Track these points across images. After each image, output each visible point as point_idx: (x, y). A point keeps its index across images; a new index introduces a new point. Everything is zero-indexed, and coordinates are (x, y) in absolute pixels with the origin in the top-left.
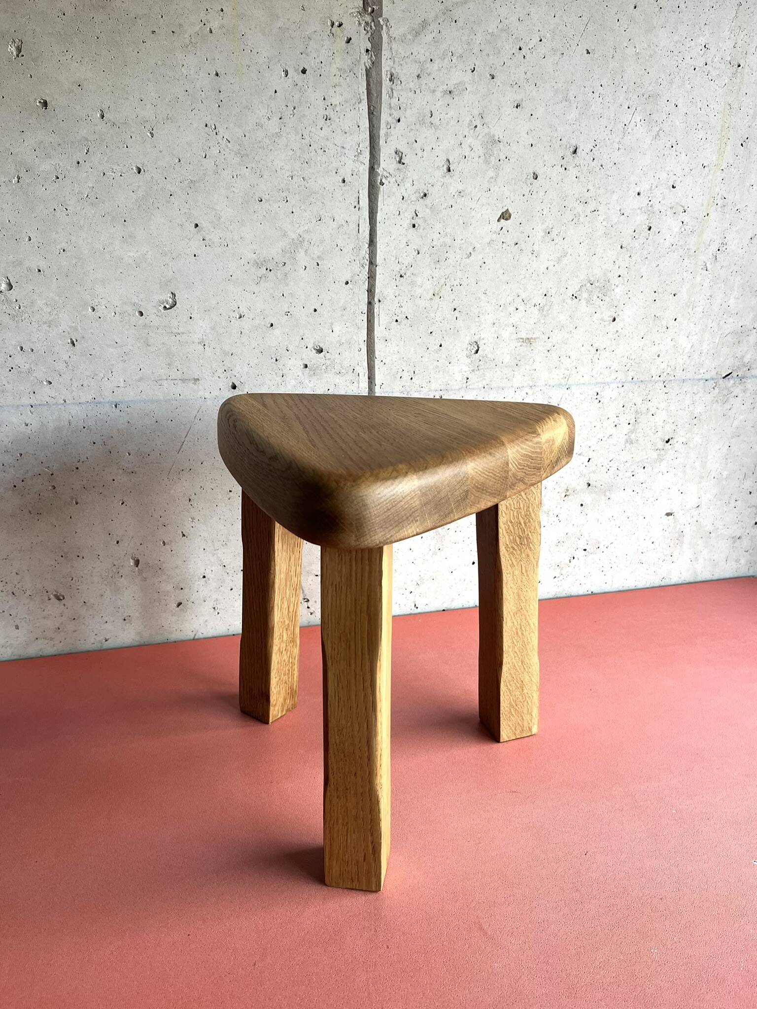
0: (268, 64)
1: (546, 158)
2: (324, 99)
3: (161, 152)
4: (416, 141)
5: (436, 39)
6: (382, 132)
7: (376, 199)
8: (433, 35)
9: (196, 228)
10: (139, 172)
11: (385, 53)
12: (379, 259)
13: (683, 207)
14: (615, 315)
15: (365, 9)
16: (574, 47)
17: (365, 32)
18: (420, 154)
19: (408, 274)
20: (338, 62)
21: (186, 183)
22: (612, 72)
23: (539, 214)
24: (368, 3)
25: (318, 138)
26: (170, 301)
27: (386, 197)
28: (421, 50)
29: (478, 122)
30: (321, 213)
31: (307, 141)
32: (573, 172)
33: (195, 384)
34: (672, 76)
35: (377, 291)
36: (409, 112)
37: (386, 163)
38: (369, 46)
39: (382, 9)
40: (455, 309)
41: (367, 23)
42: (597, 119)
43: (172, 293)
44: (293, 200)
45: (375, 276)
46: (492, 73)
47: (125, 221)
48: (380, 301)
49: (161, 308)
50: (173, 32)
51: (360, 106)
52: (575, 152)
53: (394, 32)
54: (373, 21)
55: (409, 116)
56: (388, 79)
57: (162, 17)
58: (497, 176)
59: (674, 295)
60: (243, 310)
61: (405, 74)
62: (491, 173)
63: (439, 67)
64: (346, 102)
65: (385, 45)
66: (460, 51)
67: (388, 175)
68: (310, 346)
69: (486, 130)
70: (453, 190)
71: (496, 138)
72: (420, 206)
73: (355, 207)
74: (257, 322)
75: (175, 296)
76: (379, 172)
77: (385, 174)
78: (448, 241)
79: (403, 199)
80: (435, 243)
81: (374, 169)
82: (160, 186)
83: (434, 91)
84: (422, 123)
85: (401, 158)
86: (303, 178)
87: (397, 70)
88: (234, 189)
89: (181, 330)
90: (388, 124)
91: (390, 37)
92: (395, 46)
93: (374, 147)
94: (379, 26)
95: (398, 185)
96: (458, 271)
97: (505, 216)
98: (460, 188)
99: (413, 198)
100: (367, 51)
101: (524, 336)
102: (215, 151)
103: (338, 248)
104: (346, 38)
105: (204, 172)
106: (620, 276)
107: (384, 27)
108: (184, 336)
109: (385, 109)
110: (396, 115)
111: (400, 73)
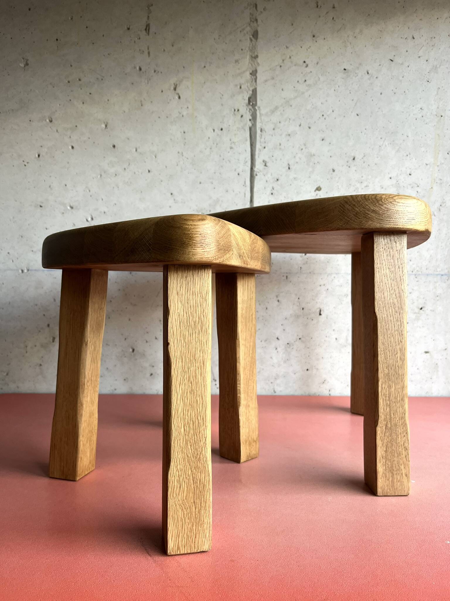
0: (206, 127)
1: (339, 162)
2: (230, 140)
3: (159, 164)
4: (273, 156)
5: (282, 114)
6: (257, 152)
7: (254, 182)
8: (281, 112)
9: (171, 195)
10: (149, 172)
11: (258, 121)
13: (417, 184)
15: (249, 104)
16: (350, 113)
17: (249, 113)
18: (275, 161)
20: (237, 125)
21: (168, 176)
22: (371, 123)
23: (336, 188)
24: (250, 101)
25: (227, 156)
27: (258, 180)
28: (275, 118)
29: (303, 147)
30: (228, 189)
31: (222, 158)
32: (353, 168)
34: (404, 123)
36: (270, 144)
37: (259, 166)
38: (251, 118)
39: (257, 103)
41: (250, 109)
42: (364, 144)
44: (215, 183)
46: (309, 126)
47: (141, 192)
51: (246, 142)
52: (354, 159)
53: (263, 111)
54: (253, 108)
55: (270, 146)
56: (260, 131)
58: (313, 170)
61: (268, 128)
62: (310, 170)
63: (283, 125)
64: (240, 141)
65: (258, 117)
66: (293, 118)
69: (307, 150)
70: (291, 177)
71: (313, 154)
72: (276, 185)
73: (244, 186)
76: (255, 170)
77: (258, 171)
79: (267, 182)
81: (253, 169)
82: (157, 178)
83: (281, 135)
84: (275, 148)
85: (266, 164)
86: (220, 173)
87: (264, 127)
90: (259, 149)
91: (260, 114)
92: (263, 118)
93: (253, 159)
94: (255, 110)
95: (265, 175)
97: (318, 189)
98: (295, 176)
99: (272, 181)
102: (181, 163)
103: (235, 204)
104: (241, 115)
105: (177, 172)
107: (258, 110)
109: (258, 143)
110: (263, 145)
111: (266, 128)
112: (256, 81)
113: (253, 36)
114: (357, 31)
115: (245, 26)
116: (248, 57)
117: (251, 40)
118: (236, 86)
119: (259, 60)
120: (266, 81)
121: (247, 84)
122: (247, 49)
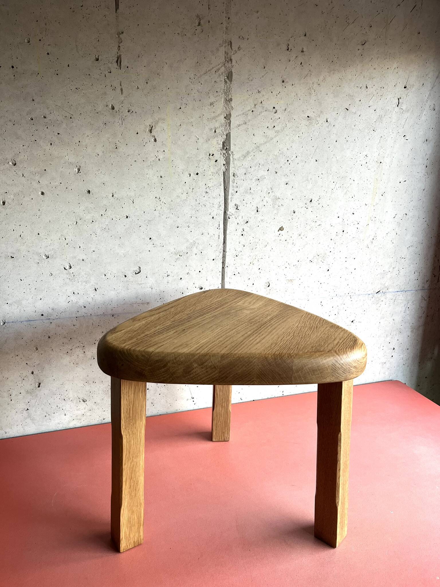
0: (182, 172)
1: (299, 204)
2: (206, 185)
3: (136, 209)
4: (244, 200)
5: (253, 159)
6: (230, 197)
7: (227, 225)
8: (252, 157)
9: (150, 239)
10: (127, 218)
11: (231, 165)
12: (227, 249)
13: (357, 222)
14: (329, 268)
15: (223, 148)
16: (310, 159)
17: (223, 157)
18: (245, 205)
19: (240, 254)
20: (212, 170)
21: (147, 221)
22: (327, 168)
23: (295, 228)
24: (225, 146)
25: (202, 200)
26: (138, 270)
27: (231, 223)
28: (246, 163)
29: (270, 191)
30: (203, 231)
31: (198, 202)
32: (310, 209)
33: (147, 305)
34: (352, 169)
35: (226, 262)
36: (241, 189)
37: (231, 209)
38: (225, 163)
39: (230, 148)
40: (259, 269)
41: (224, 154)
42: (320, 187)
43: (139, 267)
44: (192, 226)
45: (226, 256)
46: (276, 171)
47: (120, 238)
48: (227, 267)
49: (134, 274)
50: (143, 161)
51: (220, 187)
52: (311, 201)
53: (236, 157)
54: (227, 153)
55: (241, 190)
56: (232, 175)
57: (139, 155)
58: (278, 213)
59: (354, 259)
60: (169, 273)
61: (239, 173)
62: (275, 212)
63: (254, 170)
64: (215, 185)
65: (231, 162)
66: (263, 163)
67: (232, 214)
68: (197, 287)
69: (273, 194)
70: (259, 219)
71: (278, 197)
72: (245, 227)
73: (218, 228)
74: (175, 277)
75: (140, 268)
76: (228, 213)
77: (231, 214)
78: (257, 240)
79: (238, 224)
80: (251, 242)
81: (226, 212)
82: (136, 223)
83: (252, 179)
84: (246, 192)
85: (237, 207)
86: (196, 217)
87: (236, 172)
88: (167, 223)
89: (142, 282)
90: (232, 193)
91: (233, 159)
92: (235, 162)
93: (226, 203)
94: (229, 155)
95: (236, 218)
96: (261, 253)
97: (281, 229)
98: (262, 218)
99: (242, 223)
100: (224, 165)
101: (289, 279)
102: (159, 208)
103: (210, 246)
104: (215, 160)
105: (154, 217)
106: (330, 252)
107: (231, 155)
108: (143, 285)
109: (231, 187)
110: (236, 190)
111: (238, 173)
112: (230, 126)
113: (228, 77)
114: (321, 78)
115: (220, 66)
116: (223, 100)
117: (226, 82)
118: (211, 129)
119: (233, 104)
120: (239, 126)
121: (221, 129)
122: (222, 91)
